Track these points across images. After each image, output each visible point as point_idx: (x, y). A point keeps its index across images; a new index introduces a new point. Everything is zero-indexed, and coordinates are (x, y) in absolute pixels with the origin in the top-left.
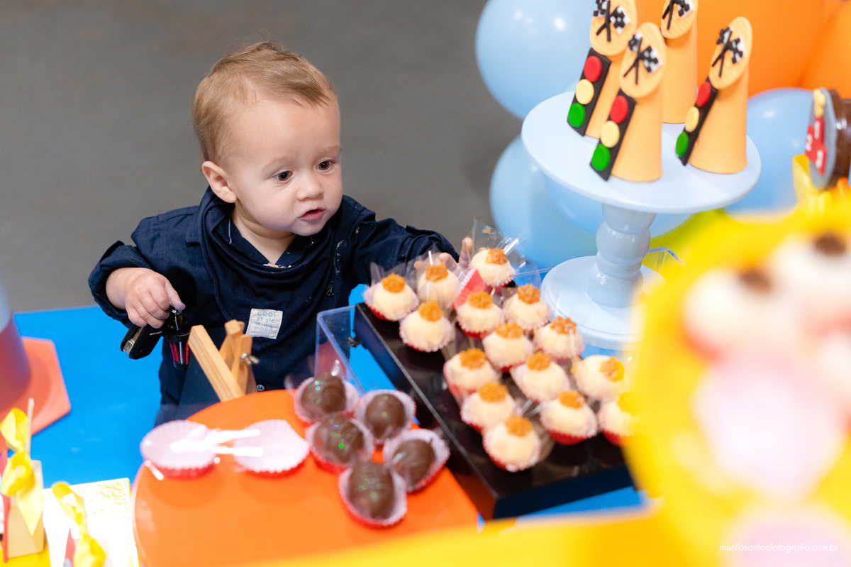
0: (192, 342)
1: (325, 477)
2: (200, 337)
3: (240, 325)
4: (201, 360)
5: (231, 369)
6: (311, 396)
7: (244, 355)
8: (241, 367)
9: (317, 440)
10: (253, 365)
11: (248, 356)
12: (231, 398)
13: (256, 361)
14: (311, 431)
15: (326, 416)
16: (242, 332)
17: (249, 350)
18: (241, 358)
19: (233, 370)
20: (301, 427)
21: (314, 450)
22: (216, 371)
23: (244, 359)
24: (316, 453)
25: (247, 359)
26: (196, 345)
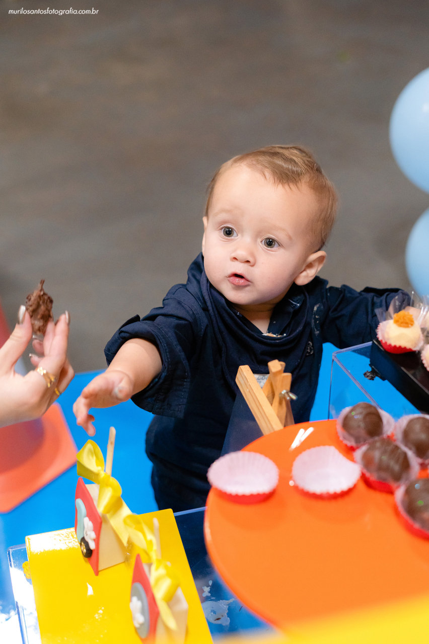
0: (239, 380)
1: (379, 497)
2: (245, 375)
3: (281, 365)
4: (246, 396)
5: (272, 405)
6: (353, 424)
7: (284, 392)
8: (280, 403)
9: (367, 462)
10: (292, 400)
11: (287, 393)
12: (272, 431)
13: (294, 397)
14: (358, 454)
15: (371, 440)
16: (283, 371)
17: (288, 387)
18: (281, 394)
19: (273, 405)
20: (349, 451)
21: (365, 471)
22: (259, 406)
23: (284, 395)
24: (368, 475)
25: (286, 395)
26: (242, 382)
